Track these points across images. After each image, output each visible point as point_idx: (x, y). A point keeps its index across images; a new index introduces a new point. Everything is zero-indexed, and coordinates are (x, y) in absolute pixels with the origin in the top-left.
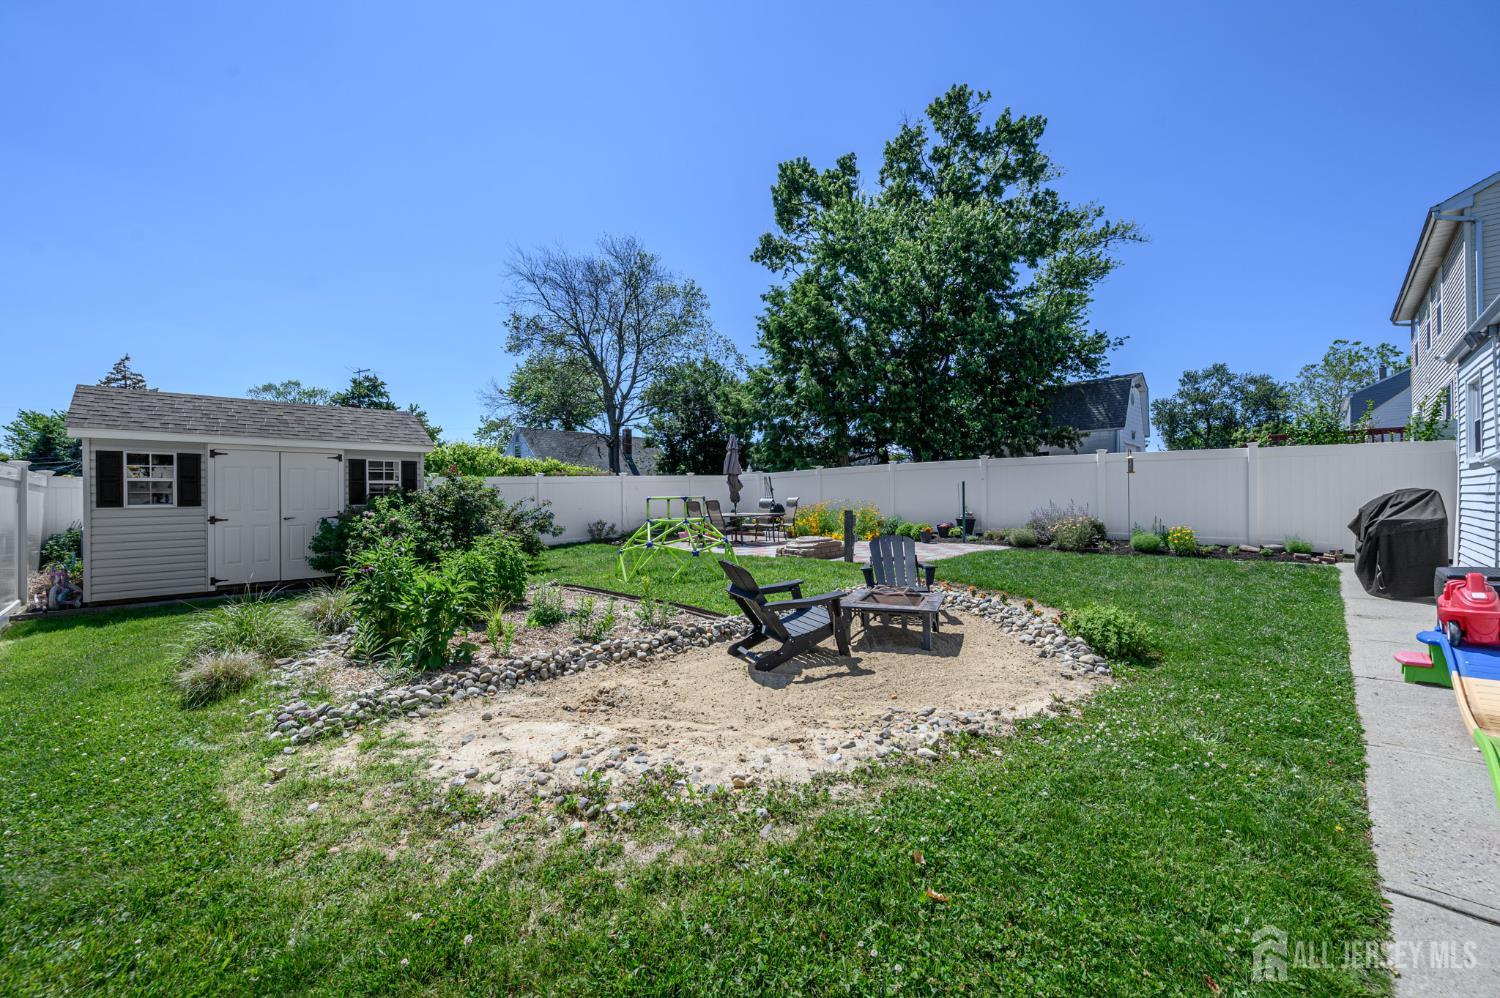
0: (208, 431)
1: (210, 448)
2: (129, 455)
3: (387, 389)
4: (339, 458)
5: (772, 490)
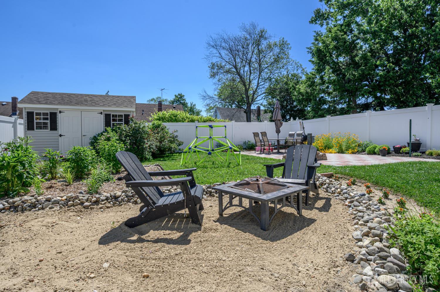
0: (60, 104)
1: (59, 110)
2: (36, 113)
3: (185, 98)
4: (101, 113)
5: (304, 128)
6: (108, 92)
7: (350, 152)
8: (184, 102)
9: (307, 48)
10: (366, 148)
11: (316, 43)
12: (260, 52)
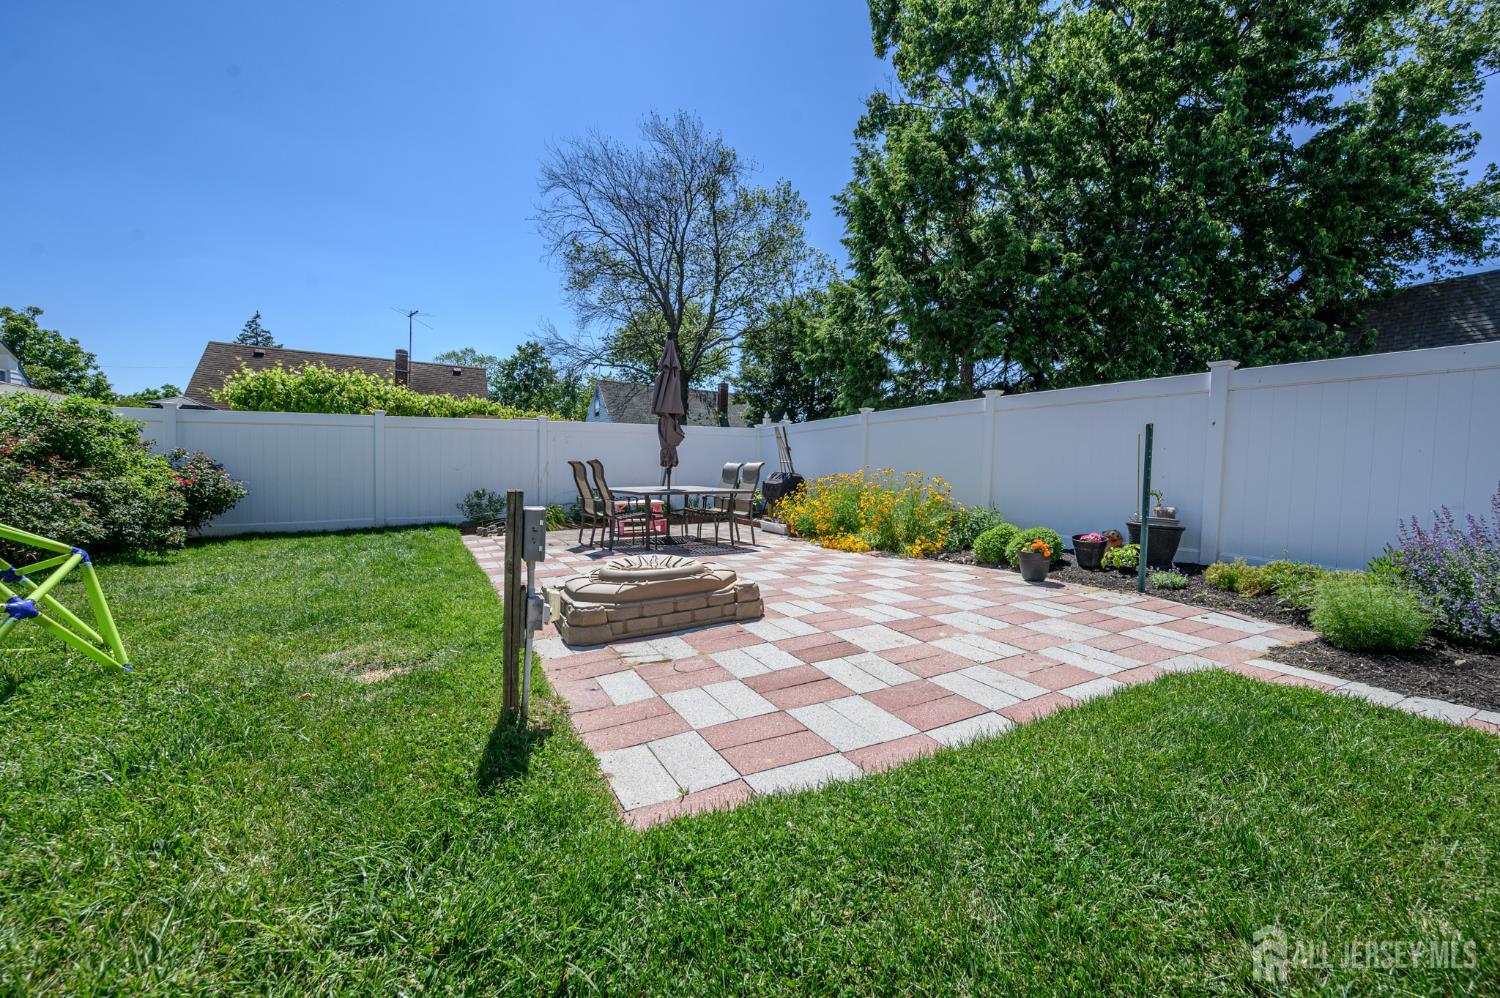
3: (546, 354)
5: (788, 449)
6: (258, 316)
7: (918, 549)
8: (546, 368)
9: (835, 198)
10: (976, 533)
11: (861, 182)
12: (718, 218)
